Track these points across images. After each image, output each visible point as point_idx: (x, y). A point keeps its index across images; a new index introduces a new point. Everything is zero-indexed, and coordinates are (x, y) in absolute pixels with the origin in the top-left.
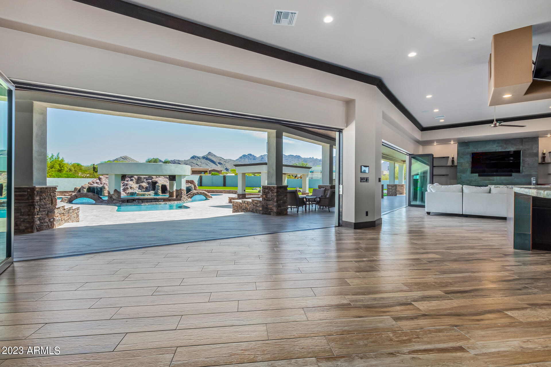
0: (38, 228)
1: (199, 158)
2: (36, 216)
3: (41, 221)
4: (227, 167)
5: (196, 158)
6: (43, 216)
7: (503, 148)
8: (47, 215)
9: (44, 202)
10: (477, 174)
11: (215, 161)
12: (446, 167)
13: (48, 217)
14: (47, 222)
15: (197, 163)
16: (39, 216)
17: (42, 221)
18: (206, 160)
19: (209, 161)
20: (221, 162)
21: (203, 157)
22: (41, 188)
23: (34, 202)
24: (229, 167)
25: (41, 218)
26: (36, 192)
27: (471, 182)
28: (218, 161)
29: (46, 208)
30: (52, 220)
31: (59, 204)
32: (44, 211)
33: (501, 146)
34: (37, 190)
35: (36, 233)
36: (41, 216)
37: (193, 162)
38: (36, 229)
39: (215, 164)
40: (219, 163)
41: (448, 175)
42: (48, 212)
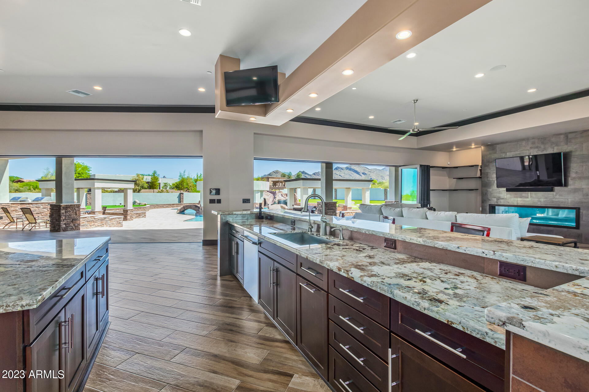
0: (63, 229)
1: (342, 169)
2: (61, 222)
3: (66, 225)
4: (372, 178)
5: (339, 169)
6: (68, 222)
7: (539, 150)
8: (72, 221)
9: (69, 214)
10: (505, 189)
11: (359, 171)
12: (475, 179)
13: (73, 223)
14: (72, 226)
15: (340, 174)
16: (64, 222)
17: (68, 225)
18: (350, 171)
19: (352, 172)
20: (365, 172)
21: (346, 168)
22: (66, 205)
23: (60, 214)
24: (375, 178)
25: (67, 224)
26: (62, 208)
27: (499, 199)
28: (362, 171)
29: (71, 217)
30: (76, 225)
31: (82, 216)
32: (69, 219)
33: (537, 147)
34: (62, 206)
35: (62, 233)
36: (66, 222)
37: (337, 174)
38: (62, 230)
39: (359, 174)
40: (363, 173)
41: (478, 189)
42: (73, 220)
